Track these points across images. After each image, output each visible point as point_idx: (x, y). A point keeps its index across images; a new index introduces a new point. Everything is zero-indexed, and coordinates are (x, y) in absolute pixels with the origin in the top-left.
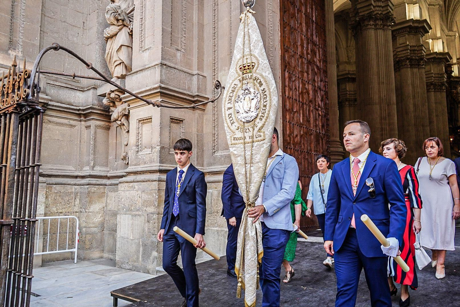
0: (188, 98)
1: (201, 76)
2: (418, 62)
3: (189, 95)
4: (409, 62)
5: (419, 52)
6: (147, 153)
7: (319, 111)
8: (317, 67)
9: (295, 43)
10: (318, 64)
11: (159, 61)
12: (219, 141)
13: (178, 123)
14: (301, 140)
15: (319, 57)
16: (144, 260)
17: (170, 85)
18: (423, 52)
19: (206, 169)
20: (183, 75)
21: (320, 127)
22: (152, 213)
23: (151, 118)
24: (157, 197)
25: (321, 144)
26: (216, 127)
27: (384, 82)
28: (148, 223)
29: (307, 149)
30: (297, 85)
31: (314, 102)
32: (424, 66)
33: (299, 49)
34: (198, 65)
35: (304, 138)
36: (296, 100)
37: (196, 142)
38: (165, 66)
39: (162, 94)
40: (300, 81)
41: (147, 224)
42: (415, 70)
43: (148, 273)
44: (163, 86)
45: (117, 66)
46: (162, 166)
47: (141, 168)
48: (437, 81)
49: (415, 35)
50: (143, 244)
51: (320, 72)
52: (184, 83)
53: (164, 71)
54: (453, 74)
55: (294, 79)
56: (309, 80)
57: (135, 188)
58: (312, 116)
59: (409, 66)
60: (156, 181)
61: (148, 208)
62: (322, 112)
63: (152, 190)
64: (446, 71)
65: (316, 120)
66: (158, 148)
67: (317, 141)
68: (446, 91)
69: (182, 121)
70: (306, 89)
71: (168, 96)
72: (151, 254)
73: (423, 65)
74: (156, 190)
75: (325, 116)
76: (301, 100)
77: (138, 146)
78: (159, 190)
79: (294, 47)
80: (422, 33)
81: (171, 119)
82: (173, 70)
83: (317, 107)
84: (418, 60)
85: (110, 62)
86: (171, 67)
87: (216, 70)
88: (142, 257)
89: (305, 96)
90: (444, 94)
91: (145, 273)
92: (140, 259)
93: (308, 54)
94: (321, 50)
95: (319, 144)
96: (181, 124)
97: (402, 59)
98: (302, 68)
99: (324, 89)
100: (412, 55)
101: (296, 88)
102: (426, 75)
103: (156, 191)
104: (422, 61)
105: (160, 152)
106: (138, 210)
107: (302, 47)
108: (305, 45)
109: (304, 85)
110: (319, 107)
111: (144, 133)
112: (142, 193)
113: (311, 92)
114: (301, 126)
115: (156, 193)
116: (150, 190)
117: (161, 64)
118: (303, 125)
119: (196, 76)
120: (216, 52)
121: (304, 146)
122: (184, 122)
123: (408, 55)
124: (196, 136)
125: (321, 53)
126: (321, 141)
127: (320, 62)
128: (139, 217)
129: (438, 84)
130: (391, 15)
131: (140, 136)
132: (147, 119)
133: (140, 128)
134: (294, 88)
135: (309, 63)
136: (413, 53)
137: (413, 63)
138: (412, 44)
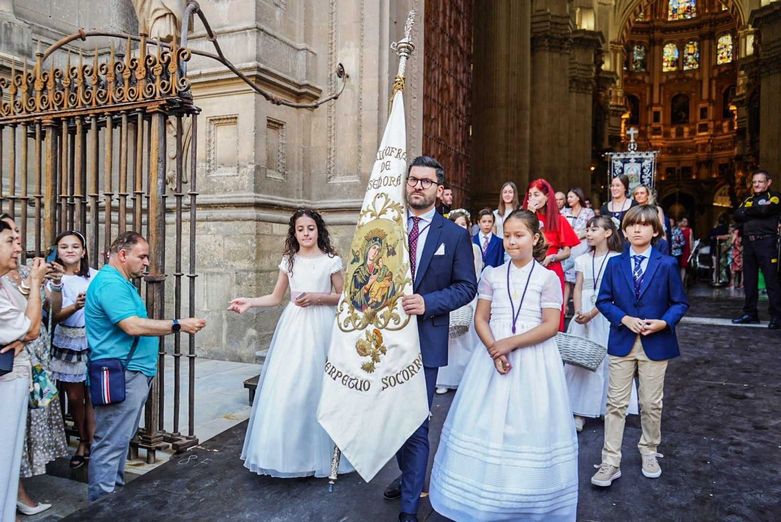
0: (292, 88)
1: (311, 54)
2: (561, 44)
3: (294, 84)
4: (548, 42)
5: (563, 27)
6: (229, 174)
7: (460, 119)
8: (461, 49)
9: (437, 8)
10: (462, 45)
11: (251, 24)
12: (338, 161)
13: (275, 128)
15: (464, 33)
16: (230, 342)
17: (269, 66)
18: (569, 28)
19: (317, 204)
20: (285, 49)
21: (460, 144)
22: (244, 271)
23: (236, 118)
24: (254, 245)
25: (460, 171)
26: (333, 138)
27: (514, 73)
28: (239, 286)
30: (437, 76)
31: (454, 105)
32: (568, 51)
33: (441, 20)
34: (305, 34)
36: (434, 100)
37: (302, 160)
38: (262, 33)
39: (258, 80)
40: (441, 70)
41: (235, 288)
42: (556, 56)
43: (240, 360)
44: (262, 66)
45: (159, 19)
46: (258, 197)
47: (218, 198)
48: (582, 76)
50: (228, 317)
51: (463, 57)
52: (287, 63)
53: (261, 40)
54: (603, 67)
55: (433, 66)
56: (450, 70)
57: (209, 230)
58: (451, 127)
59: (547, 48)
60: (251, 220)
61: (236, 262)
62: (463, 121)
63: (245, 234)
64: (595, 62)
65: (456, 133)
66: (252, 167)
67: (456, 165)
68: (594, 93)
69: (282, 125)
70: (446, 83)
71: (266, 83)
72: (244, 332)
73: (567, 49)
74: (253, 234)
76: (440, 101)
77: (209, 161)
78: (258, 234)
79: (434, 14)
81: (269, 121)
82: (272, 40)
83: (458, 113)
84: (561, 40)
85: (142, 9)
86: (270, 35)
87: (334, 45)
88: (228, 337)
89: (446, 95)
90: (590, 98)
91: (233, 361)
92: (224, 340)
93: (450, 27)
94: (465, 21)
95: (458, 170)
96: (280, 131)
97: (539, 35)
98: (444, 49)
99: (467, 85)
100: (553, 31)
101: (435, 82)
102: (570, 64)
103: (253, 237)
104: (566, 43)
105: (255, 174)
106: (217, 266)
107: (445, 15)
108: (448, 13)
109: (444, 77)
110: (460, 113)
111: (219, 141)
112: (224, 238)
113: (452, 89)
114: (438, 141)
115: (252, 240)
116: (241, 234)
117: (257, 28)
118: (441, 140)
119: (303, 52)
120: (334, 15)
122: (284, 127)
123: (548, 31)
124: (301, 150)
125: (465, 26)
126: (460, 167)
127: (464, 41)
128: (219, 276)
129: (583, 81)
131: (212, 146)
132: (227, 119)
133: (212, 133)
134: (433, 81)
135: (453, 41)
136: (555, 29)
137: (553, 44)
138: (554, 13)
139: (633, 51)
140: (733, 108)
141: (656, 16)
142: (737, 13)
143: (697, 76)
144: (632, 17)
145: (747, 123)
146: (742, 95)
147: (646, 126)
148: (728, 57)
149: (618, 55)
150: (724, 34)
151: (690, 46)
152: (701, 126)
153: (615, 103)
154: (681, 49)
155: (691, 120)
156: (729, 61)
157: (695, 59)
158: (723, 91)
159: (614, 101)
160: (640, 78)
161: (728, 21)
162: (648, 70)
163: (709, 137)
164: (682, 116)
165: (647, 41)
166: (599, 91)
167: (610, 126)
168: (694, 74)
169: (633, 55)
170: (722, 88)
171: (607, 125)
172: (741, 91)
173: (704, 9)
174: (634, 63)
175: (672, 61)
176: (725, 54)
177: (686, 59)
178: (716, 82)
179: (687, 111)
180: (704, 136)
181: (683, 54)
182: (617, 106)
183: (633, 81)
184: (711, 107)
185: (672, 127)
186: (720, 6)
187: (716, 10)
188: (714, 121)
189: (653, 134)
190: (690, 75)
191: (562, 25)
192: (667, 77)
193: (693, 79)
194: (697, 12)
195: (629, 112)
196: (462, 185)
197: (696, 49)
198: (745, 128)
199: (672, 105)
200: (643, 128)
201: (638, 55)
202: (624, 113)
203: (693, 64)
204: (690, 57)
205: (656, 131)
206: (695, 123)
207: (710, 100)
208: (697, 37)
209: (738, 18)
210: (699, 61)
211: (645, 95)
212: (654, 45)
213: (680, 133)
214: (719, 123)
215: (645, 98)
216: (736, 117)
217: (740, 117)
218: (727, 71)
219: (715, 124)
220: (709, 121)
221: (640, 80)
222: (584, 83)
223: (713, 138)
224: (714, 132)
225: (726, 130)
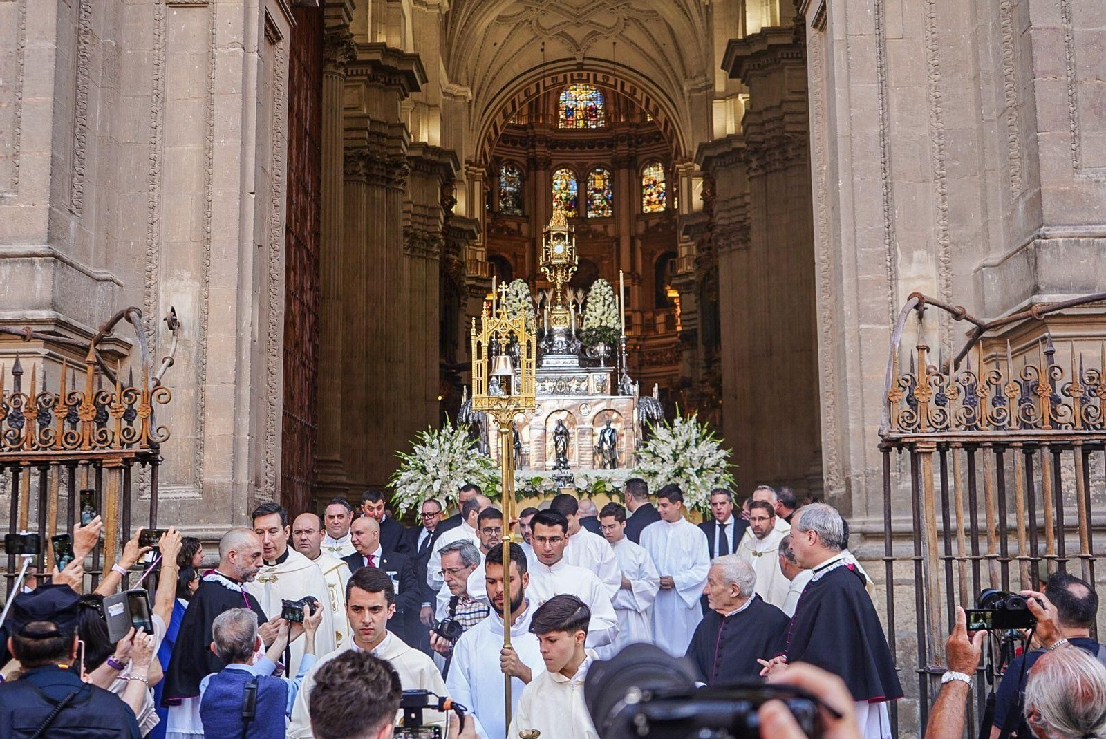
2: (388, 173)
4: (364, 166)
5: (392, 143)
7: (306, 368)
18: (403, 145)
32: (401, 187)
42: (379, 194)
48: (421, 227)
49: (385, 91)
54: (455, 210)
59: (364, 179)
62: (309, 369)
64: (442, 201)
68: (441, 258)
73: (399, 182)
80: (404, 89)
84: (387, 166)
90: (436, 268)
93: (296, 220)
100: (374, 147)
104: (397, 172)
123: (364, 147)
129: (423, 236)
130: (347, 37)
136: (378, 144)
137: (375, 172)
138: (375, 116)
139: (499, 175)
140: (673, 293)
141: (537, 118)
142: (673, 133)
143: (611, 231)
144: (500, 120)
145: (698, 322)
146: (687, 275)
148: (660, 202)
149: (477, 184)
150: (652, 162)
151: (597, 177)
153: (474, 274)
154: (582, 180)
156: (662, 209)
157: (606, 199)
158: (655, 259)
159: (472, 269)
160: (513, 225)
161: (658, 140)
162: (527, 213)
163: (635, 341)
165: (523, 161)
166: (450, 253)
168: (605, 227)
169: (500, 183)
172: (685, 267)
173: (617, 116)
174: (502, 198)
175: (567, 199)
176: (655, 196)
177: (592, 199)
178: (642, 244)
181: (586, 190)
182: (477, 279)
183: (500, 230)
184: (636, 287)
186: (643, 115)
187: (637, 120)
188: (642, 312)
190: (600, 228)
191: (390, 138)
193: (604, 234)
194: (607, 118)
197: (607, 183)
198: (694, 330)
201: (508, 183)
203: (603, 209)
204: (597, 196)
207: (632, 274)
208: (608, 162)
209: (675, 140)
210: (613, 203)
211: (523, 257)
212: (536, 169)
214: (649, 315)
215: (523, 264)
216: (679, 310)
217: (685, 311)
218: (658, 225)
219: (643, 317)
220: (634, 311)
221: (513, 230)
222: (424, 240)
223: (641, 342)
224: (642, 331)
225: (661, 329)
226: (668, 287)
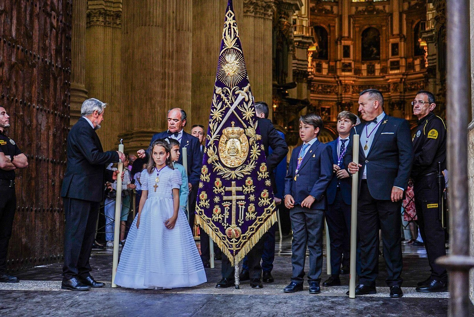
7: (52, 17)
14: (10, 76)
21: (53, 53)
25: (52, 88)
29: (23, 96)
35: (17, 72)
58: (36, 27)
62: (58, 20)
65: (44, 36)
68: (273, 18)
75: (64, 31)
83: (49, 9)
90: (270, 24)
95: (48, 87)
110: (53, 9)
118: (16, 42)
121: (17, 87)
126: (52, 83)
129: (262, 4)
140: (423, 44)
143: (387, 9)
145: (437, 60)
146: (431, 31)
147: (336, 62)
152: (392, 63)
153: (300, 34)
155: (383, 56)
158: (414, 26)
159: (300, 31)
160: (328, 7)
163: (401, 76)
164: (373, 51)
166: (281, 17)
167: (294, 58)
168: (384, 7)
170: (412, 23)
171: (291, 57)
172: (430, 26)
178: (407, 16)
179: (378, 47)
180: (396, 74)
182: (303, 37)
183: (320, 11)
184: (403, 43)
185: (363, 64)
188: (406, 58)
189: (344, 70)
190: (381, 7)
192: (357, 8)
193: (383, 11)
195: (316, 44)
196: (55, 108)
198: (435, 66)
199: (362, 40)
200: (332, 64)
202: (310, 44)
205: (346, 67)
206: (386, 60)
207: (400, 35)
211: (334, 26)
213: (371, 70)
214: (411, 60)
215: (334, 30)
216: (427, 54)
217: (430, 54)
218: (416, 4)
219: (406, 61)
220: (401, 58)
221: (328, 10)
222: (262, 7)
223: (405, 77)
224: (406, 70)
225: (418, 69)
226: (420, 40)
